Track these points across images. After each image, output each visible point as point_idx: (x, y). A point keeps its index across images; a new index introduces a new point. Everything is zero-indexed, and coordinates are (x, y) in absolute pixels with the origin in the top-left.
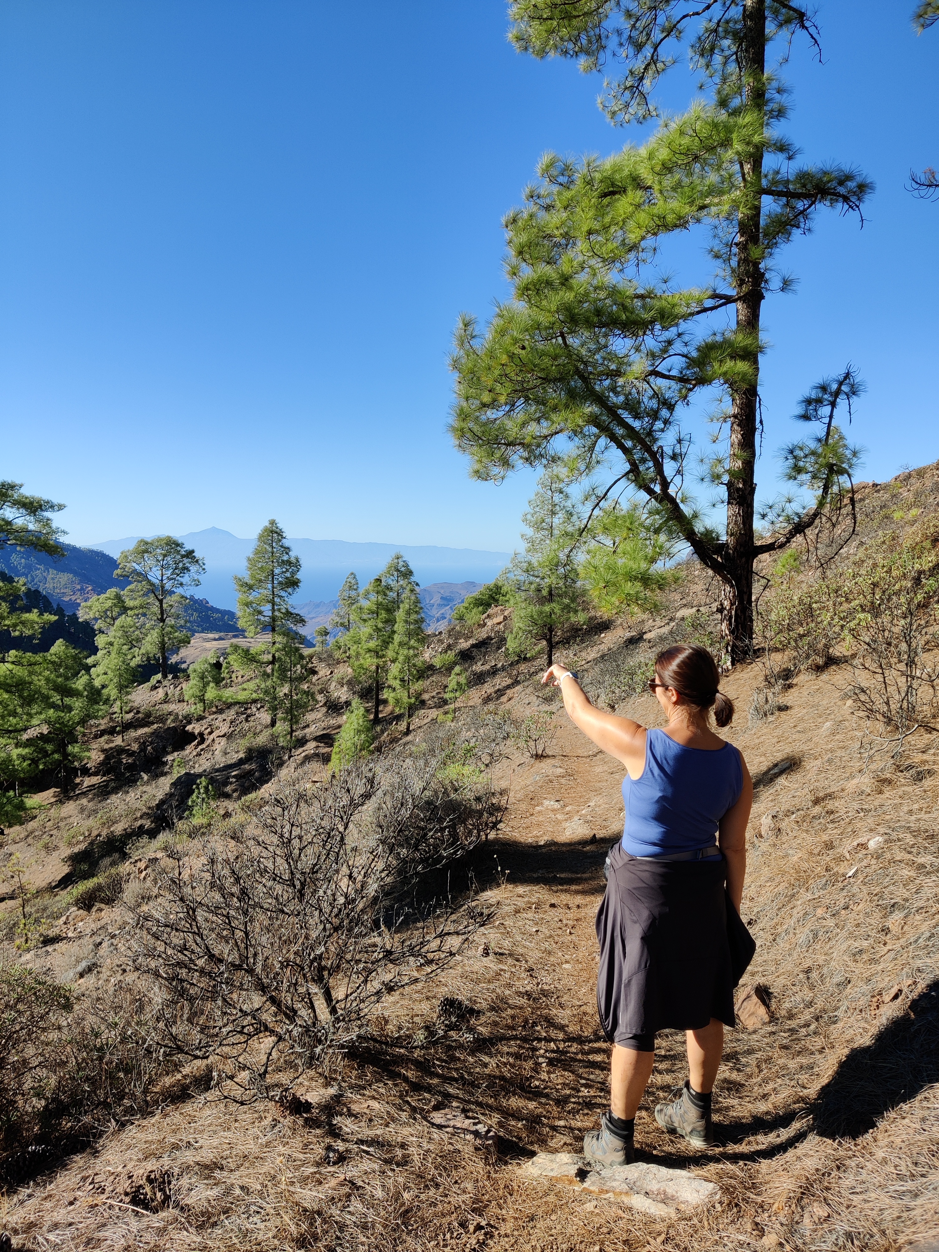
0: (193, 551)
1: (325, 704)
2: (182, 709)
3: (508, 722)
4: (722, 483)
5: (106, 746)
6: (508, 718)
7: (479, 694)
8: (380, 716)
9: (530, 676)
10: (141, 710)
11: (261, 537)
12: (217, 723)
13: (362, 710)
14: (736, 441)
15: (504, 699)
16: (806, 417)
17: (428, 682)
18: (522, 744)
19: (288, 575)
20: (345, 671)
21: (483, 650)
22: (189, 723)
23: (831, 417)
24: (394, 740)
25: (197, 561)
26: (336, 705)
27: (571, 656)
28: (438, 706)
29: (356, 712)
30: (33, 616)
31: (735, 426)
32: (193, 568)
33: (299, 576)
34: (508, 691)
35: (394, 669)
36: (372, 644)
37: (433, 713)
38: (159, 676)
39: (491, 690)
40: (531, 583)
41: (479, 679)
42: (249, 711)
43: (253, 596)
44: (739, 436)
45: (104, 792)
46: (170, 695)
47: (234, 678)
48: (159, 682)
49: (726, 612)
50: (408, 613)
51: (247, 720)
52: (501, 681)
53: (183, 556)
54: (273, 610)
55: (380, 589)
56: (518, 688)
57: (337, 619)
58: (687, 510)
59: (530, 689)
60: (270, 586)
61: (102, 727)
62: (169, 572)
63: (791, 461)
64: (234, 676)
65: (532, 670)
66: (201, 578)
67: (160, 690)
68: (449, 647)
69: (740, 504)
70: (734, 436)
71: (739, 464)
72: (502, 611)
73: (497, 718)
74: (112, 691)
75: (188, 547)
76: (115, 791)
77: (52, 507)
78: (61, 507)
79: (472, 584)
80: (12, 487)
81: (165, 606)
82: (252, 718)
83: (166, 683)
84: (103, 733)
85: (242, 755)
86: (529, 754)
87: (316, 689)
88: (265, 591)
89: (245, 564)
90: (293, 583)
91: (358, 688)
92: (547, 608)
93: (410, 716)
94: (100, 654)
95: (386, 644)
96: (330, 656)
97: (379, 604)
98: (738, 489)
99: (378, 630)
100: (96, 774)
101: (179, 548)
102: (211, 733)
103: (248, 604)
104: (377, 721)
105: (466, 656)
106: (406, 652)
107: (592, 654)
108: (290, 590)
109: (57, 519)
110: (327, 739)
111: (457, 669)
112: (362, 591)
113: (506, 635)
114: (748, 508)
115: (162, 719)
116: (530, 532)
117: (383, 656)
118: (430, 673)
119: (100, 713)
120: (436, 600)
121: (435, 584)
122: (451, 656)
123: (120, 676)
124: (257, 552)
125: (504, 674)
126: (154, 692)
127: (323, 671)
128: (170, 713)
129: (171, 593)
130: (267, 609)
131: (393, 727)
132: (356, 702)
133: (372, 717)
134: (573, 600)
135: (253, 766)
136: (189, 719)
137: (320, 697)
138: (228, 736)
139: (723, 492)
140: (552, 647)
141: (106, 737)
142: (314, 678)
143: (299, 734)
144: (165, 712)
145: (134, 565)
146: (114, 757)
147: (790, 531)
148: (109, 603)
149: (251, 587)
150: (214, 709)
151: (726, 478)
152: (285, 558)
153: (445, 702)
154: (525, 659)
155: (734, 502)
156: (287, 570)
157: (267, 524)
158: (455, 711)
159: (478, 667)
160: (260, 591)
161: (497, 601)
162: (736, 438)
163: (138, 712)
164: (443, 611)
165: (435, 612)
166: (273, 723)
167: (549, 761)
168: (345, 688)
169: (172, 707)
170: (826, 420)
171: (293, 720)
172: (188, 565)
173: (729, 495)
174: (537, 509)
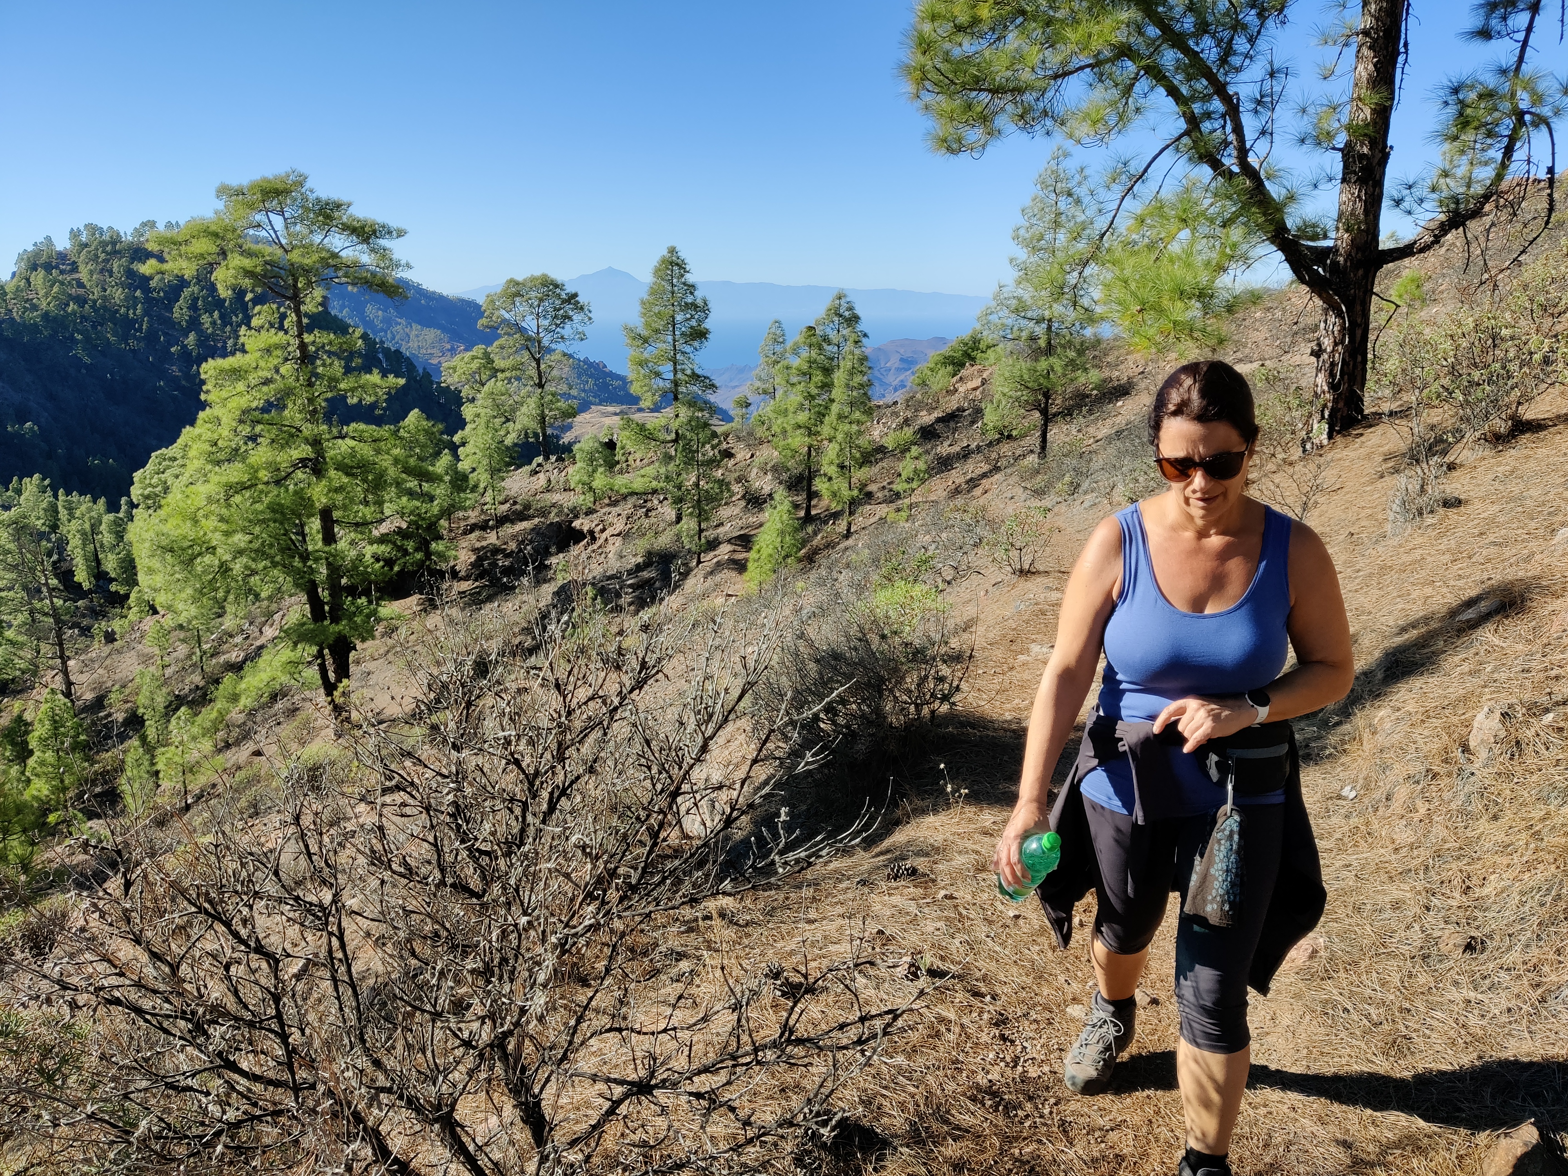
0: (575, 295)
1: (744, 497)
2: (568, 500)
3: (982, 523)
4: (1334, 148)
5: (478, 545)
6: (981, 517)
7: (945, 485)
8: (813, 512)
9: (1016, 460)
10: (519, 500)
11: (657, 271)
12: (610, 519)
13: (786, 506)
14: (1364, 75)
15: (978, 492)
16: (1485, 34)
17: (875, 469)
18: (1000, 554)
19: (694, 323)
20: (768, 454)
21: (952, 424)
22: (576, 517)
23: (1529, 29)
24: (830, 545)
25: (582, 308)
26: (757, 498)
27: (1074, 432)
28: (888, 501)
29: (779, 508)
30: (374, 378)
31: (1365, 51)
32: (577, 317)
33: (708, 324)
34: (984, 481)
35: (831, 451)
36: (803, 417)
37: (883, 510)
38: (540, 459)
39: (960, 480)
40: (1020, 330)
41: (945, 464)
42: (649, 504)
43: (649, 352)
44: (1371, 67)
45: (476, 600)
46: (553, 482)
47: (631, 462)
48: (539, 465)
49: (1325, 356)
50: (851, 373)
51: (647, 515)
52: (974, 467)
53: (564, 302)
54: (675, 371)
55: (814, 340)
56: (998, 477)
57: (758, 384)
58: (1274, 190)
59: (1015, 479)
60: (670, 338)
61: (472, 521)
62: (546, 323)
63: (1452, 110)
64: (631, 458)
65: (1018, 452)
66: (588, 330)
67: (541, 475)
68: (907, 422)
69: (1362, 181)
70: (1360, 68)
71: (1367, 113)
72: (980, 371)
73: (967, 518)
74: (482, 477)
75: (570, 289)
76: (490, 599)
77: (390, 233)
78: (401, 233)
79: (942, 340)
80: (338, 206)
81: (542, 366)
82: (653, 513)
83: (548, 466)
84: (473, 528)
85: (640, 560)
86: (1009, 569)
87: (731, 477)
88: (664, 345)
89: (637, 308)
90: (699, 334)
91: (785, 476)
92: (1043, 364)
93: (851, 513)
94: (468, 428)
95: (821, 416)
96: (751, 434)
97: (811, 362)
98: (1362, 156)
99: (811, 397)
100: (466, 578)
101: (558, 291)
102: (603, 530)
103: (642, 364)
104: (809, 519)
105: (928, 434)
106: (847, 427)
107: (1104, 429)
108: (696, 344)
109: (397, 248)
110: (745, 541)
111: (915, 450)
112: (789, 345)
113: (983, 406)
114: (1374, 187)
115: (543, 512)
116: (1022, 254)
117: (818, 433)
118: (879, 456)
119: (468, 503)
120: (894, 362)
121: (893, 342)
122: (908, 433)
123: (491, 457)
124: (653, 292)
125: (980, 457)
126: (535, 478)
127: (742, 454)
128: (554, 505)
129: (549, 351)
130: (666, 369)
131: (829, 527)
132: (781, 493)
133: (802, 513)
134: (1081, 352)
135: (653, 574)
136: (575, 513)
137: (736, 488)
138: (624, 535)
139: (1335, 163)
140: (1048, 418)
141: (477, 533)
142: (732, 462)
143: (710, 534)
144: (548, 504)
145: (503, 312)
146: (487, 558)
147: (1442, 224)
148: (475, 365)
149: (646, 341)
150: (607, 501)
151: (1341, 140)
152: (689, 300)
153: (898, 495)
154: (1009, 437)
155: (1354, 178)
156: (692, 317)
157: (665, 252)
158: (911, 507)
159: (944, 449)
160: (659, 345)
161: (973, 359)
162: (1365, 69)
163: (515, 503)
164: (902, 377)
165: (893, 379)
166: (679, 519)
167: (1039, 580)
168: (769, 476)
169: (556, 497)
170: (1521, 36)
171: (702, 516)
172: (571, 313)
173: (1346, 167)
174: (1034, 221)
